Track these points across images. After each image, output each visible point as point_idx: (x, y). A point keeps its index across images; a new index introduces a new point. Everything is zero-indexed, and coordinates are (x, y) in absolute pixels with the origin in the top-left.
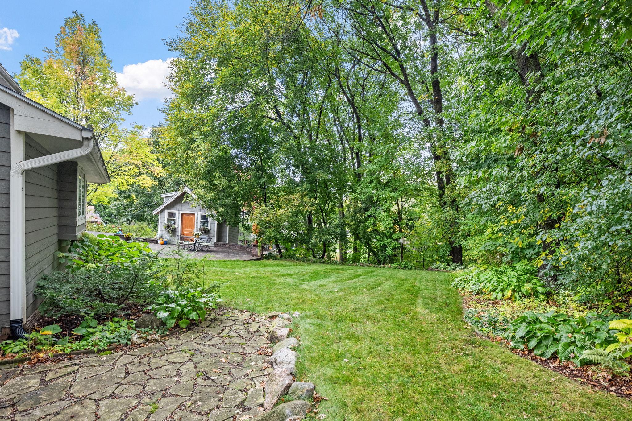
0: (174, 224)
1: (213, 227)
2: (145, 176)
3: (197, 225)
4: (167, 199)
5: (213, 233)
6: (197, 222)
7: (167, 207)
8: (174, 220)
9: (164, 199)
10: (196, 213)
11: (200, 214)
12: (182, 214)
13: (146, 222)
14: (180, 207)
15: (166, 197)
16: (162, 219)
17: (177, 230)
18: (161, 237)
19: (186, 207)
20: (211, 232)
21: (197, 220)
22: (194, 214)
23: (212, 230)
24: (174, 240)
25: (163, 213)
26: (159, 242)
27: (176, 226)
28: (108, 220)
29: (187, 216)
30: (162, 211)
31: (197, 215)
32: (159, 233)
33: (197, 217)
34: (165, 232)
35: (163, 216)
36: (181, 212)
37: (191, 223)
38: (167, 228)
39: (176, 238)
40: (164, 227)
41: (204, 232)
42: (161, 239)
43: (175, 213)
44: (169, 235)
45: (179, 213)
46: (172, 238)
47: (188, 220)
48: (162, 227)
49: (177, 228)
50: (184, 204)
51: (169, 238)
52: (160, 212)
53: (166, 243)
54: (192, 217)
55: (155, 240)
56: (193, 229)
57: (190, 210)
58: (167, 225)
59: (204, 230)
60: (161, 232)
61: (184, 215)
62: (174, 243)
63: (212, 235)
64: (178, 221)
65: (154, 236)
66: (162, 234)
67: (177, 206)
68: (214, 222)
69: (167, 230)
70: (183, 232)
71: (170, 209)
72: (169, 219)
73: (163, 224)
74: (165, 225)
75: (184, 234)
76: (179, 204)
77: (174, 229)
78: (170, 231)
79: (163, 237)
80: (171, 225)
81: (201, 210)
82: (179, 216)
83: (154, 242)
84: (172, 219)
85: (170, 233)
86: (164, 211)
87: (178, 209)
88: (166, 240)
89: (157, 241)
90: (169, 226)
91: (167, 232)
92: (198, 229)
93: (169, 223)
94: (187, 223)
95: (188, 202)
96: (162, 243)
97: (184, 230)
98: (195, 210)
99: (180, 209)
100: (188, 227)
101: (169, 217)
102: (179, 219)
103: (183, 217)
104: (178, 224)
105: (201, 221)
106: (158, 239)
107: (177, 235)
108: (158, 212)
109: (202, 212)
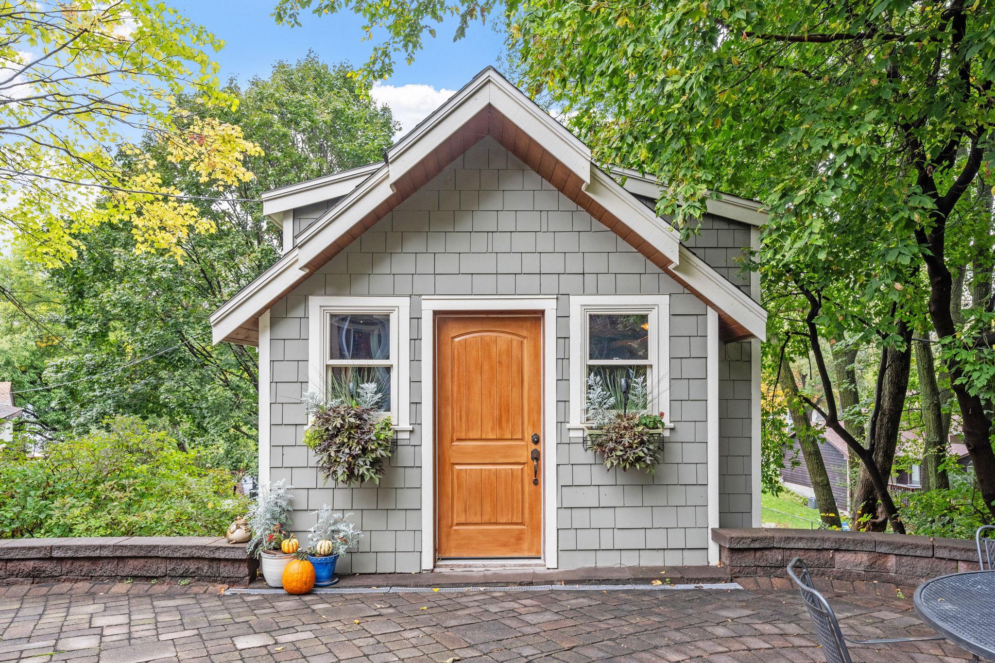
0: (384, 404)
1: (690, 411)
3: (563, 402)
5: (690, 453)
6: (563, 379)
7: (323, 275)
8: (381, 375)
9: (288, 228)
10: (549, 306)
11: (582, 306)
12: (442, 318)
13: (165, 420)
14: (425, 264)
15: (297, 213)
16: (287, 371)
17: (405, 455)
19: (446, 264)
20: (675, 452)
21: (563, 359)
22: (536, 317)
23: (685, 432)
24: (383, 541)
25: (289, 329)
26: (273, 568)
27: (399, 417)
28: (59, 422)
29: (473, 336)
30: (281, 309)
31: (563, 317)
33: (563, 339)
34: (306, 478)
35: (292, 350)
36: (429, 306)
37: (515, 394)
38: (325, 450)
39: (397, 520)
40: (303, 439)
41: (639, 459)
42: (286, 545)
43: (387, 318)
44: (342, 498)
45: (415, 319)
46: (373, 521)
47: (486, 367)
48: (286, 435)
49: (406, 436)
50: (458, 243)
51: (347, 529)
52: (265, 319)
53: (324, 573)
54: (515, 344)
55: (239, 555)
56: (528, 437)
57: (506, 283)
58: (324, 418)
59: (642, 443)
60: (280, 483)
61: (451, 328)
62: (386, 565)
63: (688, 474)
64: (415, 382)
65: (233, 527)
66: (290, 496)
67: (402, 264)
68: (690, 368)
69: (333, 462)
70: (447, 466)
71: (342, 288)
72: (337, 372)
73: (292, 415)
74: (312, 419)
75: (459, 486)
76: (414, 245)
77: (380, 452)
78: (351, 474)
79: (302, 521)
80: (358, 416)
81: (590, 279)
82: (415, 340)
83: (226, 570)
84: (360, 370)
85: (356, 484)
86: (295, 306)
87: (404, 283)
88: (323, 546)
89: (254, 564)
90: (351, 426)
91: (331, 483)
92: (573, 434)
93: (343, 403)
94: (476, 389)
95: (485, 221)
96: (295, 585)
97: (457, 449)
98: (549, 282)
99: (423, 284)
100: (488, 425)
101: (342, 357)
102: (415, 360)
103: (448, 350)
104: (415, 404)
105: (591, 368)
106: (260, 550)
107: (406, 499)
108: (253, 323)
109: (597, 294)
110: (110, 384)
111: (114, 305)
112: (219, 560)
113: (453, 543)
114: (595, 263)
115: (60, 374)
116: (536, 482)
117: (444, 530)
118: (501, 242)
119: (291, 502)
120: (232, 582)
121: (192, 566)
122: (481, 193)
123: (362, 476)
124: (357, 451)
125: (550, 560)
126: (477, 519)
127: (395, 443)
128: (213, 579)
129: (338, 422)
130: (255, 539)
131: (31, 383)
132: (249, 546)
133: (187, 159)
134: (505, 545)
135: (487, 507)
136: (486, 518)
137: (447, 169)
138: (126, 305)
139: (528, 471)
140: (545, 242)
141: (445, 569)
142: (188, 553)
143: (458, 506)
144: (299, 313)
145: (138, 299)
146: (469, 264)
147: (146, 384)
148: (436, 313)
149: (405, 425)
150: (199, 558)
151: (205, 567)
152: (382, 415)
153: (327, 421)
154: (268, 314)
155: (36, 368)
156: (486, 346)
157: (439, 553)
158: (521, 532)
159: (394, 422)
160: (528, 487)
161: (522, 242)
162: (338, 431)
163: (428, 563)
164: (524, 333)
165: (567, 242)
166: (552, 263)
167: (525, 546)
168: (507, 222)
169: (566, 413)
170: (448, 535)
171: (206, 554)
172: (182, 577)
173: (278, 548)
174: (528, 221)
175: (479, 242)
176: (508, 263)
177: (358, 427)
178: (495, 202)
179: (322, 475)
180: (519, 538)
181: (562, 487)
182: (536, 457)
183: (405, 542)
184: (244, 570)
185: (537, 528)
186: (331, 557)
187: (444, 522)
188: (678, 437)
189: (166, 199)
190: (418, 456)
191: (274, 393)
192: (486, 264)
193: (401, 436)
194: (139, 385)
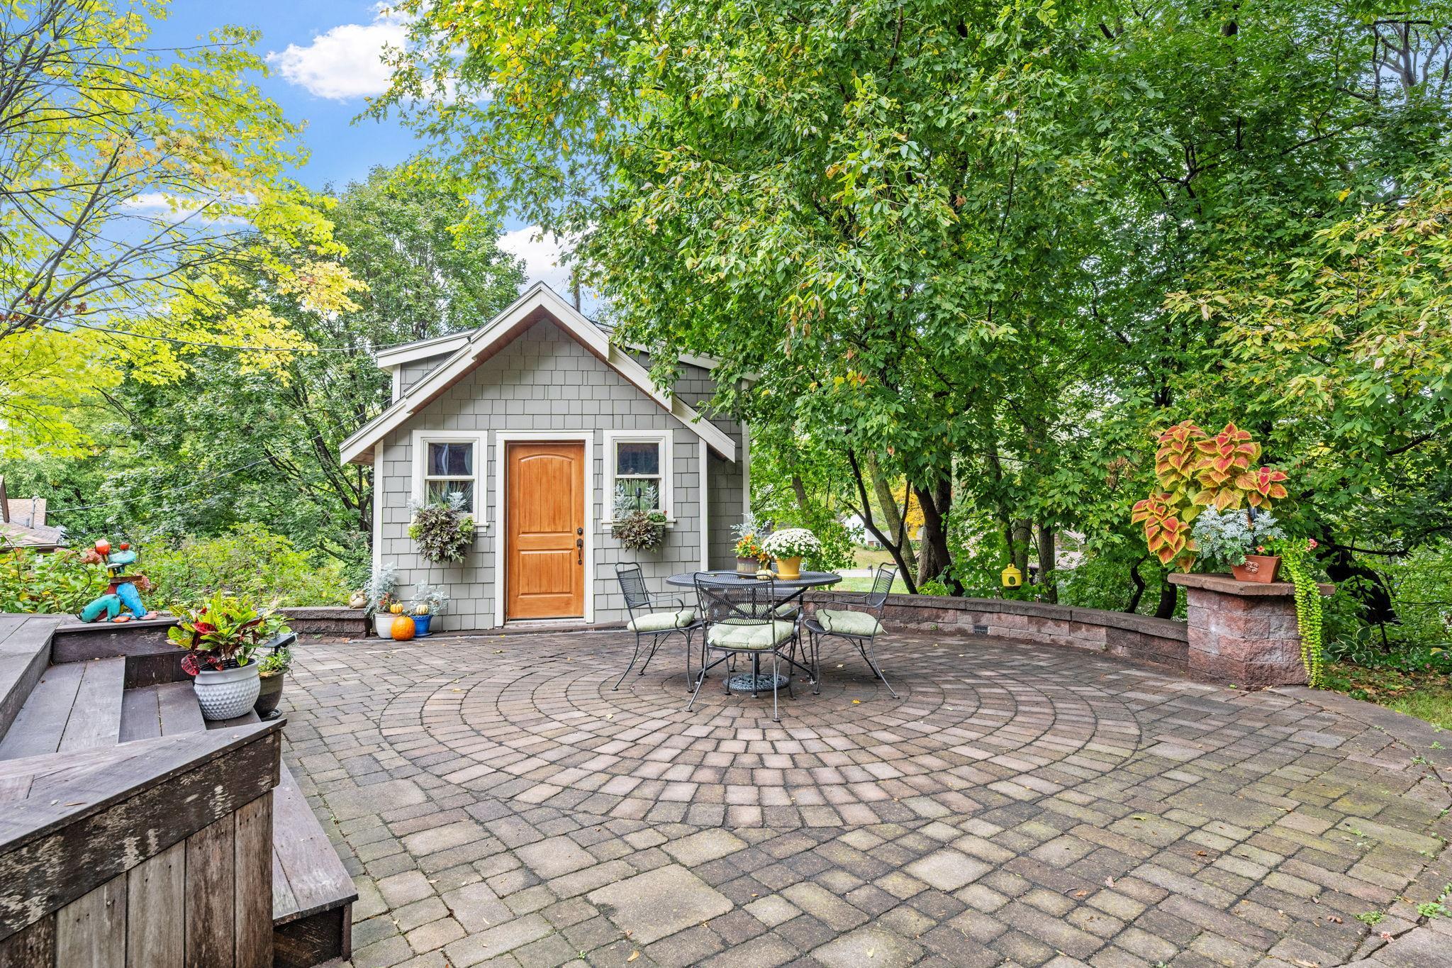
0: (468, 508)
1: (688, 510)
2: (263, 314)
3: (598, 505)
4: (413, 375)
5: (689, 539)
6: (598, 489)
7: (424, 415)
8: (466, 487)
9: (396, 377)
10: (588, 437)
11: (611, 438)
12: (511, 446)
14: (499, 407)
15: (404, 366)
16: (396, 485)
17: (483, 544)
18: (392, 593)
19: (514, 407)
20: (677, 540)
21: (598, 475)
22: (580, 445)
23: (685, 525)
24: (466, 607)
25: (398, 453)
26: (384, 624)
27: (479, 516)
29: (535, 458)
30: (391, 440)
31: (598, 445)
32: (381, 567)
33: (599, 460)
34: (408, 562)
35: (400, 469)
36: (501, 438)
37: (566, 499)
38: (424, 539)
39: (477, 591)
40: (407, 533)
41: (644, 542)
42: (393, 607)
43: (470, 445)
44: (436, 576)
45: (492, 446)
46: (459, 592)
47: (544, 480)
48: (394, 531)
49: (484, 530)
50: (523, 392)
51: (439, 595)
52: (380, 448)
53: (422, 627)
54: (565, 464)
55: (359, 616)
56: (575, 530)
57: (558, 421)
58: (423, 517)
59: (648, 531)
60: (389, 565)
61: (520, 454)
62: (468, 624)
63: (686, 554)
64: (491, 491)
65: (354, 596)
66: (396, 574)
67: (482, 407)
68: (688, 480)
69: (428, 547)
70: (515, 553)
71: (438, 424)
72: (433, 484)
73: (399, 516)
74: (414, 518)
75: (524, 566)
76: (491, 394)
77: (464, 540)
78: (442, 556)
79: (405, 593)
80: (447, 515)
81: (618, 419)
82: (491, 461)
83: (348, 627)
84: (451, 482)
85: (445, 564)
86: (402, 437)
87: (483, 421)
88: (421, 608)
89: (369, 622)
90: (443, 522)
91: (427, 563)
92: (605, 527)
93: (437, 506)
94: (537, 496)
95: (542, 377)
96: (401, 634)
97: (522, 540)
98: (589, 421)
99: (497, 421)
100: (545, 522)
101: (437, 473)
102: (491, 475)
103: (516, 469)
104: (491, 507)
105: (617, 480)
106: (374, 612)
107: (483, 576)
108: (372, 449)
109: (622, 428)
110: (181, 499)
111: (196, 417)
112: (343, 620)
113: (519, 608)
114: (621, 408)
115: (121, 489)
116: (580, 563)
117: (512, 599)
118: (554, 392)
119: (397, 580)
120: (353, 636)
121: (323, 625)
122: (540, 358)
123: (450, 557)
124: (446, 539)
125: (589, 617)
126: (537, 590)
127: (475, 536)
128: (339, 634)
129: (433, 519)
130: (370, 606)
131: (66, 500)
132: (366, 611)
133: (295, 291)
134: (558, 608)
135: (544, 582)
136: (543, 589)
137: (515, 342)
138: (209, 417)
139: (574, 554)
140: (585, 392)
141: (511, 626)
142: (320, 615)
143: (523, 581)
144: (405, 442)
145: (222, 410)
146: (532, 407)
147: (220, 499)
148: (506, 442)
149: (483, 522)
150: (328, 619)
151: (333, 626)
152: (465, 516)
153: (425, 519)
154: (382, 443)
155: (72, 483)
156: (544, 465)
157: (507, 615)
158: (569, 599)
159: (475, 520)
160: (574, 565)
161: (570, 393)
162: (433, 525)
163: (499, 621)
164: (572, 456)
165: (601, 393)
166: (591, 407)
167: (572, 609)
168: (558, 378)
169: (600, 512)
170: (515, 602)
171: (334, 616)
172: (315, 633)
173: (388, 611)
174: (574, 378)
175: (539, 393)
176: (559, 407)
177: (448, 523)
178: (550, 365)
179: (421, 558)
180: (568, 603)
181: (597, 565)
182: (580, 544)
183: (482, 606)
184: (362, 627)
185: (580, 596)
186: (427, 618)
187: (512, 593)
188: (679, 528)
189: (272, 327)
190: (492, 544)
191: (385, 500)
192: (543, 407)
193: (480, 530)
194: (213, 501)
